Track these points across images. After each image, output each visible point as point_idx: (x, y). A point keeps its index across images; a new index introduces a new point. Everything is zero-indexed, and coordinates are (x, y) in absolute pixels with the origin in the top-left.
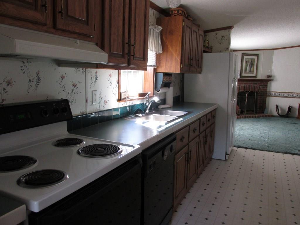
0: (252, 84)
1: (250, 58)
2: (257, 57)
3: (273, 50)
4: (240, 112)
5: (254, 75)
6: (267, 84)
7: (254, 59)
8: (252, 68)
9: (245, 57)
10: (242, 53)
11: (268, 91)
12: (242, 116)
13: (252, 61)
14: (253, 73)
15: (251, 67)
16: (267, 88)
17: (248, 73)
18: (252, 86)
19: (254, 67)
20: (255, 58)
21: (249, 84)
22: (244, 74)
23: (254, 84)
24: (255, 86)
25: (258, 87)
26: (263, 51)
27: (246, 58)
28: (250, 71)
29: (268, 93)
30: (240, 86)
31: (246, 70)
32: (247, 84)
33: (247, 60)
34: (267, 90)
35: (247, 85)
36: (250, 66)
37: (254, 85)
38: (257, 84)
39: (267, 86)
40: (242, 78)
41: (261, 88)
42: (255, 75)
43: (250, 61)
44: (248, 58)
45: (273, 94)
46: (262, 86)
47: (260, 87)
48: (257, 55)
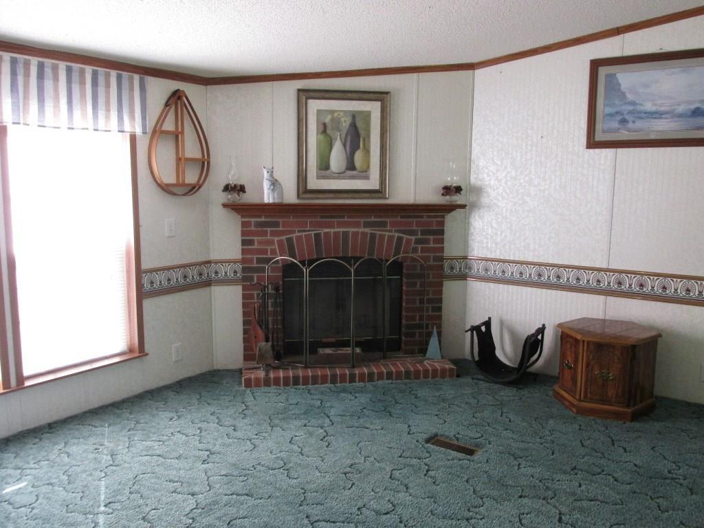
0: (357, 225)
1: (345, 112)
2: (379, 104)
3: (471, 72)
4: (270, 354)
5: (373, 183)
6: (442, 224)
7: (367, 115)
8: (358, 156)
9: (314, 105)
10: (300, 87)
11: (447, 253)
12: (281, 374)
13: (354, 126)
14: (367, 178)
15: (355, 148)
16: (442, 241)
17: (339, 176)
18: (356, 234)
19: (367, 151)
20: (374, 108)
21: (340, 225)
22: (314, 183)
23: (366, 225)
24: (373, 236)
25: (391, 238)
26: (415, 75)
27: (319, 112)
28: (351, 166)
29: (446, 265)
30: (294, 236)
31: (324, 166)
32: (331, 226)
33: (328, 119)
34: (442, 249)
35: (332, 230)
36: (345, 145)
37: (367, 230)
38: (384, 224)
39: (442, 232)
40: (304, 199)
41: (408, 241)
42: (377, 187)
43: (346, 123)
44: (332, 112)
45: (477, 268)
46: (412, 233)
47: (400, 239)
48: (381, 96)
